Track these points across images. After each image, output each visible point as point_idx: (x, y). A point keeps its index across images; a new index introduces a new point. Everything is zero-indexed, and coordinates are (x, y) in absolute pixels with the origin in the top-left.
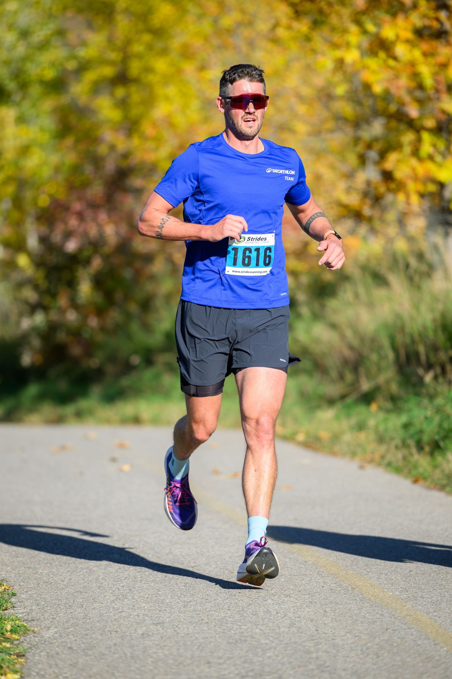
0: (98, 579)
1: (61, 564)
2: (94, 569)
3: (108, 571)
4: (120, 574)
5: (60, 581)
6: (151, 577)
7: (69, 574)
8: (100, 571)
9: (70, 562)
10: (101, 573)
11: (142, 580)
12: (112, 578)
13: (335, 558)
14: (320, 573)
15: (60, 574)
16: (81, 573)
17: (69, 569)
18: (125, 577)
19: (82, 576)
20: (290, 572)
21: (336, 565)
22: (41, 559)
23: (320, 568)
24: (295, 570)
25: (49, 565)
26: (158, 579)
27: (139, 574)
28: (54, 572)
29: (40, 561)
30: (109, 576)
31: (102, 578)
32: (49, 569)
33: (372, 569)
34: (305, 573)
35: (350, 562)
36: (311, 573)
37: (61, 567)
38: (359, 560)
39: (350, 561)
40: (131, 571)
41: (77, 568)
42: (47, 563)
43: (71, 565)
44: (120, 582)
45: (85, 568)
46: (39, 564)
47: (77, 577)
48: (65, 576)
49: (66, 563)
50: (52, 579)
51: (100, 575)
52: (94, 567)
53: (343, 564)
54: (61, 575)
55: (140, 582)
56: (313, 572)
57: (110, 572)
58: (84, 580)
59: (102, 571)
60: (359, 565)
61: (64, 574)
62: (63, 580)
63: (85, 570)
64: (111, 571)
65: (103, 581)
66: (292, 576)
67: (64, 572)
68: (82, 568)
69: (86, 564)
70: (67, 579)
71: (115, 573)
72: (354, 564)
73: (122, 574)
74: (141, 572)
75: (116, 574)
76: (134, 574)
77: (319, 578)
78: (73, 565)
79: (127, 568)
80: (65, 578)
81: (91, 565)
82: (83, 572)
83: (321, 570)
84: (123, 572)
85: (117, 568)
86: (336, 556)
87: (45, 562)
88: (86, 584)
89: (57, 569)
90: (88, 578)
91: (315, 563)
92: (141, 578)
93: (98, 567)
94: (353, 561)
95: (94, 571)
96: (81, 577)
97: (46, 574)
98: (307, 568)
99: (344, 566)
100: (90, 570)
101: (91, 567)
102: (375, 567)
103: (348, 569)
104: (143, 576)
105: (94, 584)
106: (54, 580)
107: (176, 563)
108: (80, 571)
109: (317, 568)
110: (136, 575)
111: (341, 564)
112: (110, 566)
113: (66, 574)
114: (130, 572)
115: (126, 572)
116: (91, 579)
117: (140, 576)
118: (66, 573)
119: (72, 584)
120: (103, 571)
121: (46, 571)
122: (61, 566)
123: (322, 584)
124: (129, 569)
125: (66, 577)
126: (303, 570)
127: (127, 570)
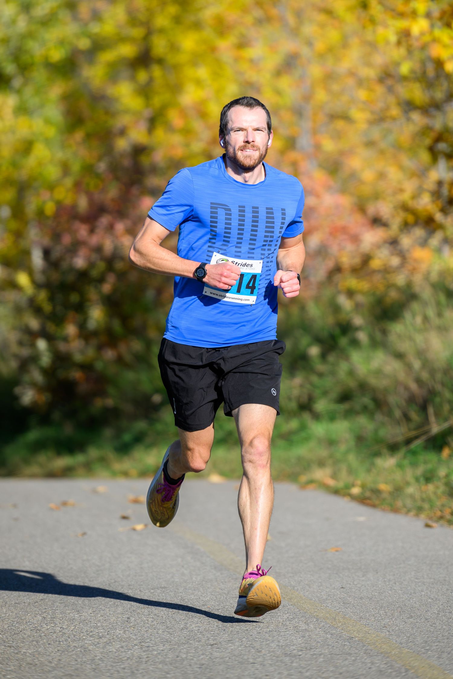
0: (94, 660)
1: (49, 642)
2: (91, 648)
3: (107, 650)
4: (121, 653)
5: (47, 663)
6: (160, 657)
7: (59, 654)
8: (98, 651)
9: (61, 640)
10: (98, 653)
11: (148, 660)
12: (112, 658)
13: (388, 633)
14: (367, 651)
15: (48, 654)
16: (74, 652)
17: (59, 648)
18: (128, 657)
19: (74, 656)
20: (331, 650)
21: (388, 642)
22: (25, 636)
23: (368, 646)
24: (338, 648)
25: (35, 643)
26: (167, 660)
27: (145, 653)
28: (41, 652)
29: (24, 638)
30: (108, 657)
31: (99, 659)
32: (35, 648)
33: (431, 646)
34: (350, 651)
35: (405, 639)
36: (357, 651)
37: (50, 646)
38: (417, 635)
39: (405, 637)
40: (136, 650)
41: (69, 646)
42: (33, 641)
43: (62, 643)
44: (120, 663)
45: (79, 646)
46: (23, 642)
47: (69, 657)
48: (54, 656)
49: (56, 641)
50: (37, 660)
51: (97, 655)
52: (91, 645)
53: (396, 641)
54: (49, 656)
55: (146, 663)
56: (359, 651)
57: (110, 652)
58: (76, 660)
59: (100, 650)
60: (415, 642)
61: (53, 653)
62: (51, 661)
63: (79, 650)
64: (111, 650)
65: (100, 662)
66: (332, 655)
67: (53, 652)
68: (75, 646)
69: (80, 641)
70: (56, 660)
71: (116, 652)
72: (410, 641)
73: (124, 653)
74: (148, 651)
75: (117, 654)
76: (139, 653)
77: (365, 658)
78: (65, 643)
79: (131, 647)
80: (53, 659)
81: (86, 643)
82: (76, 652)
83: (370, 647)
84: (125, 652)
85: (118, 647)
86: (389, 631)
87: (31, 639)
88: (79, 666)
89: (45, 649)
90: (82, 658)
91: (362, 640)
92: (147, 659)
93: (95, 645)
94: (409, 637)
95: (89, 650)
96: (73, 658)
97: (30, 654)
98: (352, 646)
99: (398, 643)
100: (85, 648)
101: (87, 645)
102: (436, 644)
103: (402, 646)
104: (149, 656)
105: (89, 666)
106: (40, 662)
107: (191, 641)
108: (73, 651)
109: (365, 645)
110: (140, 655)
111: (394, 641)
112: (110, 644)
113: (55, 654)
114: (134, 652)
115: (130, 651)
116: (86, 659)
117: (146, 656)
118: (55, 652)
119: (62, 665)
120: (102, 650)
121: (30, 650)
122: (49, 644)
123: (369, 665)
124: (133, 648)
125: (55, 658)
126: (347, 648)
127: (131, 648)
